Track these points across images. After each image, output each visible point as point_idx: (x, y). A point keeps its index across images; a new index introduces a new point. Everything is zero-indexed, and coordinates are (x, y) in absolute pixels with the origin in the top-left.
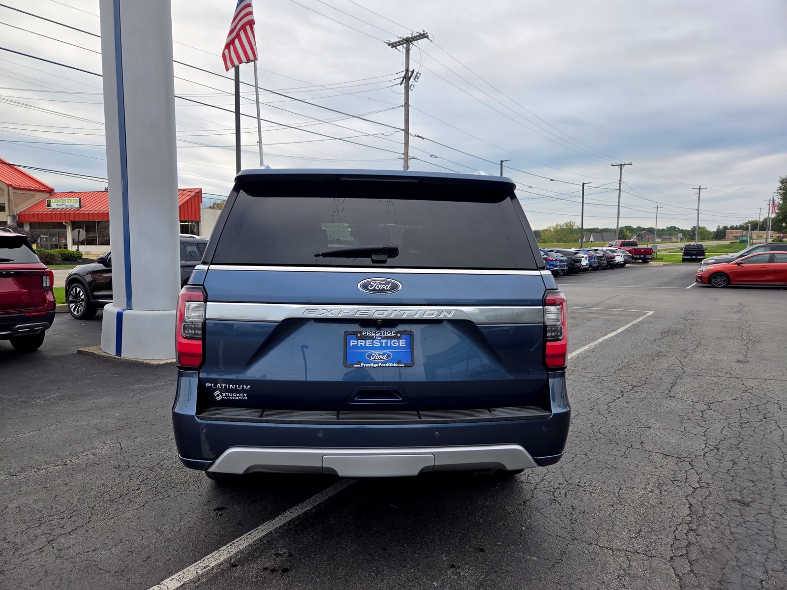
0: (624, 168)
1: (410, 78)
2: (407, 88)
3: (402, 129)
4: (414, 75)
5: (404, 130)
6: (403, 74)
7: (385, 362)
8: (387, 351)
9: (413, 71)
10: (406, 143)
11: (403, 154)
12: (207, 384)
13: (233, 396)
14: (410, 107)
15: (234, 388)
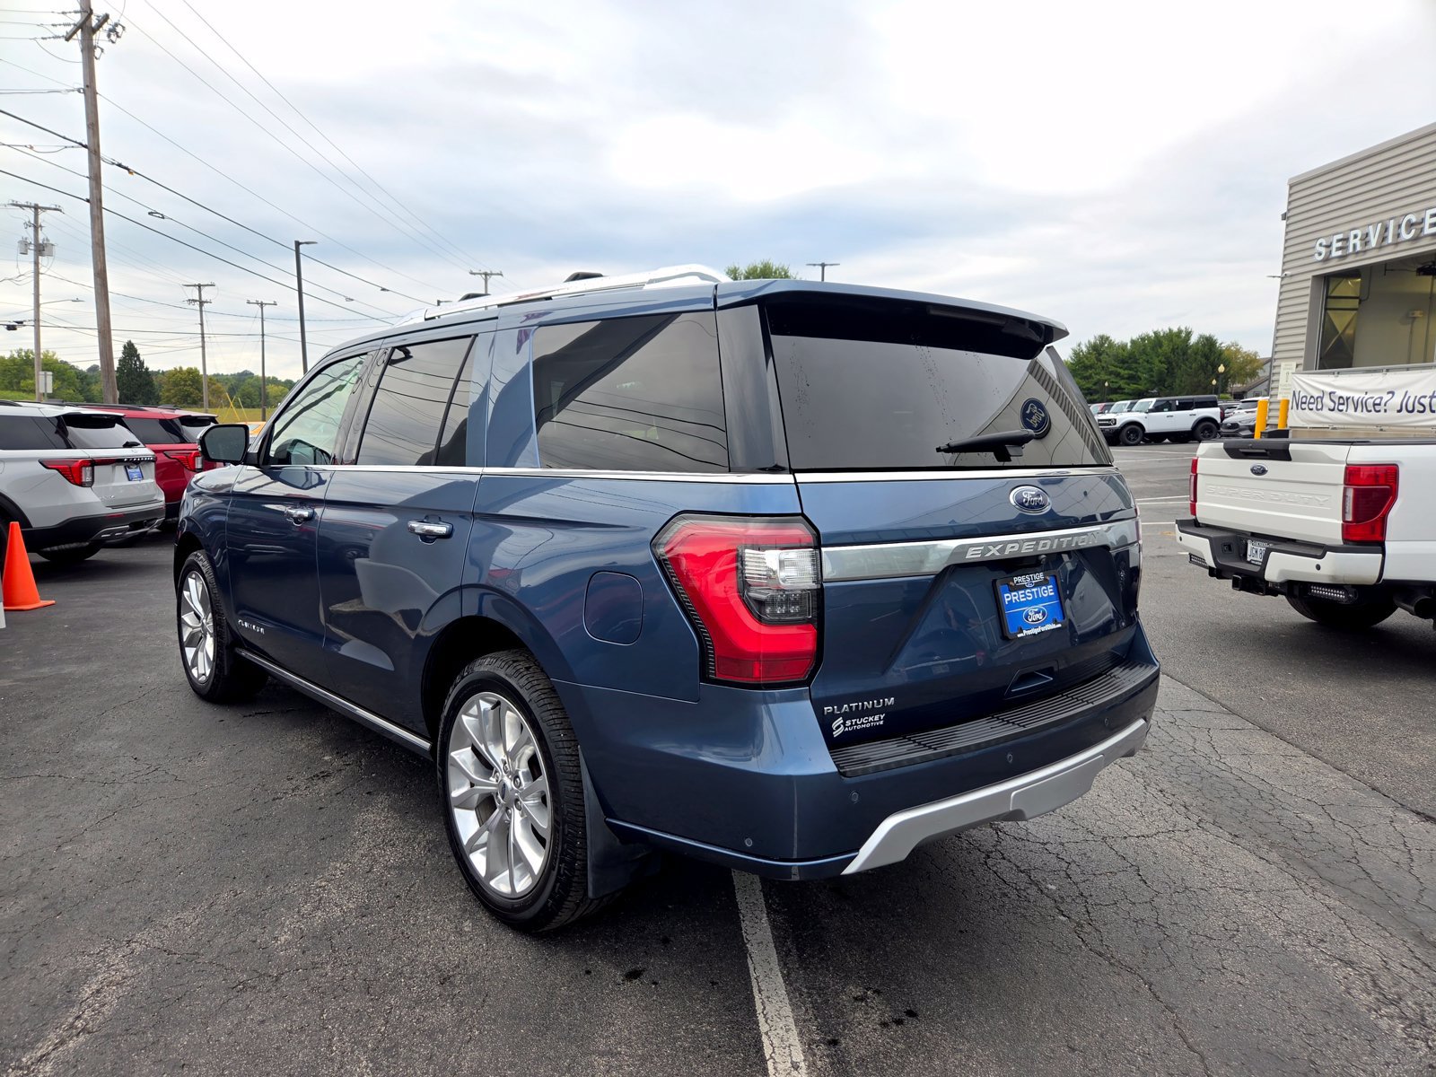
0: (491, 280)
1: (94, 31)
2: (89, 50)
3: (81, 144)
4: (106, 26)
5: (85, 146)
6: (77, 18)
7: (1043, 624)
8: (1040, 606)
9: (106, 18)
10: (95, 178)
11: (88, 201)
12: (826, 708)
13: (863, 723)
14: (98, 96)
15: (870, 707)
